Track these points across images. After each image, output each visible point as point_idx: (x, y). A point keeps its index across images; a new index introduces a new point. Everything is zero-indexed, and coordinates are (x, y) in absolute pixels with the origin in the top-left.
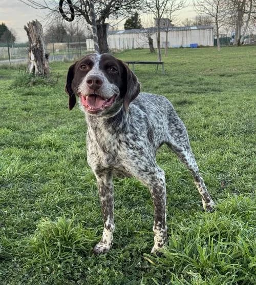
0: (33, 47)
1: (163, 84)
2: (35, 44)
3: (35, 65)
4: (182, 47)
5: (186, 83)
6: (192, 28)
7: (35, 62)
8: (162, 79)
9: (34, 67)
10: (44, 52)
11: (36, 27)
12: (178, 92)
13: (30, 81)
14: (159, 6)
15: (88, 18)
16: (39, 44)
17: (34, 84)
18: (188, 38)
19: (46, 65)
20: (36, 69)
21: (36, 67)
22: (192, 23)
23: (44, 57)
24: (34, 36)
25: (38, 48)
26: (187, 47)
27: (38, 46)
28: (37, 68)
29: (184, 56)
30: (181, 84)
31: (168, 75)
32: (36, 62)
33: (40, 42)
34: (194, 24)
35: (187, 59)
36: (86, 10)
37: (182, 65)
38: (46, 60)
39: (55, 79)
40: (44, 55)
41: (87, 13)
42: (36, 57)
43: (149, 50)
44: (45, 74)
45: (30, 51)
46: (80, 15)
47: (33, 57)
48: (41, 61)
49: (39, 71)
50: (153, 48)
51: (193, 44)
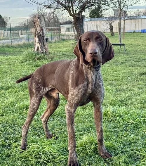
0: (38, 33)
1: (126, 60)
2: (39, 31)
3: (39, 46)
4: (134, 32)
5: (143, 60)
6: (142, 17)
7: (38, 44)
8: (125, 56)
9: (38, 47)
10: (45, 37)
11: (40, 20)
12: (139, 66)
13: (35, 57)
14: (121, 2)
15: (71, 11)
16: (42, 32)
17: (39, 59)
18: (139, 25)
19: (46, 46)
20: (39, 49)
21: (39, 47)
22: (142, 13)
23: (45, 40)
24: (38, 26)
25: (41, 35)
26: (139, 32)
27: (41, 33)
28: (41, 48)
29: (138, 39)
30: (139, 60)
31: (128, 54)
32: (40, 44)
33: (42, 30)
34: (144, 14)
35: (140, 41)
36: (69, 6)
37: (137, 46)
38: (46, 42)
39: (52, 56)
40: (45, 39)
41: (70, 8)
42: (39, 40)
43: (110, 34)
44: (46, 52)
45: (35, 36)
46: (64, 9)
47: (37, 40)
48: (43, 43)
49: (42, 50)
50: (113, 32)
51: (143, 30)
